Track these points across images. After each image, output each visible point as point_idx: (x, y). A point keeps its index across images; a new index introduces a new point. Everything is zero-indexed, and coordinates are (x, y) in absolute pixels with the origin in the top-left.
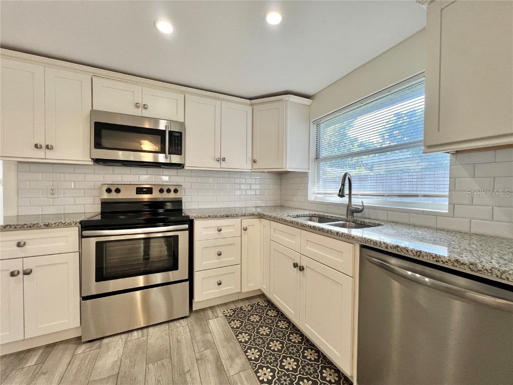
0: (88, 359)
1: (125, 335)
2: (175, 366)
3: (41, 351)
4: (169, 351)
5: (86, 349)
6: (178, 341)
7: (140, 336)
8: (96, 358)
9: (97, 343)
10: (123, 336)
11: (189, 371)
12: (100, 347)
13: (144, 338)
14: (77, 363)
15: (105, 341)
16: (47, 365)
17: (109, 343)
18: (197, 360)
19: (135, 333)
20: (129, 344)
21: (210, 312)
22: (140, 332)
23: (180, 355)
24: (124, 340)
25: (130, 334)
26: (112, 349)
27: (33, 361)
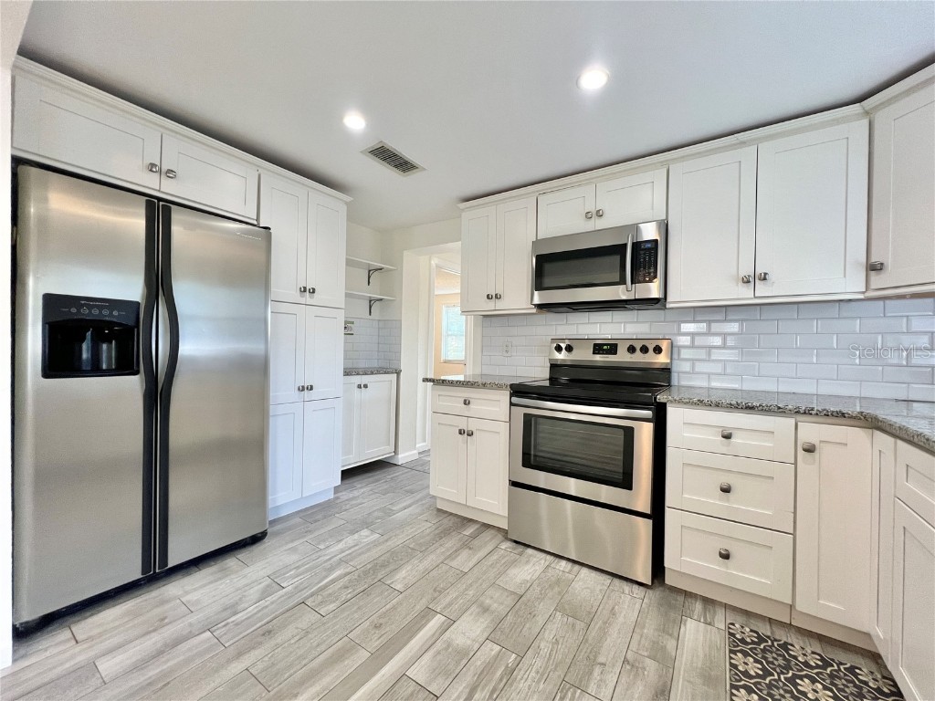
0: (506, 559)
1: (552, 557)
2: (587, 640)
3: (477, 526)
4: (592, 616)
5: (509, 548)
6: (613, 612)
7: (567, 570)
8: (513, 563)
9: (521, 548)
10: (549, 557)
11: (604, 664)
12: (521, 554)
13: (571, 576)
14: (495, 557)
15: (530, 551)
16: (476, 542)
17: (531, 556)
18: (626, 661)
19: (563, 563)
20: (550, 571)
21: (698, 606)
22: (570, 564)
23: (604, 632)
24: (547, 563)
25: (557, 560)
26: (532, 564)
27: (469, 531)
